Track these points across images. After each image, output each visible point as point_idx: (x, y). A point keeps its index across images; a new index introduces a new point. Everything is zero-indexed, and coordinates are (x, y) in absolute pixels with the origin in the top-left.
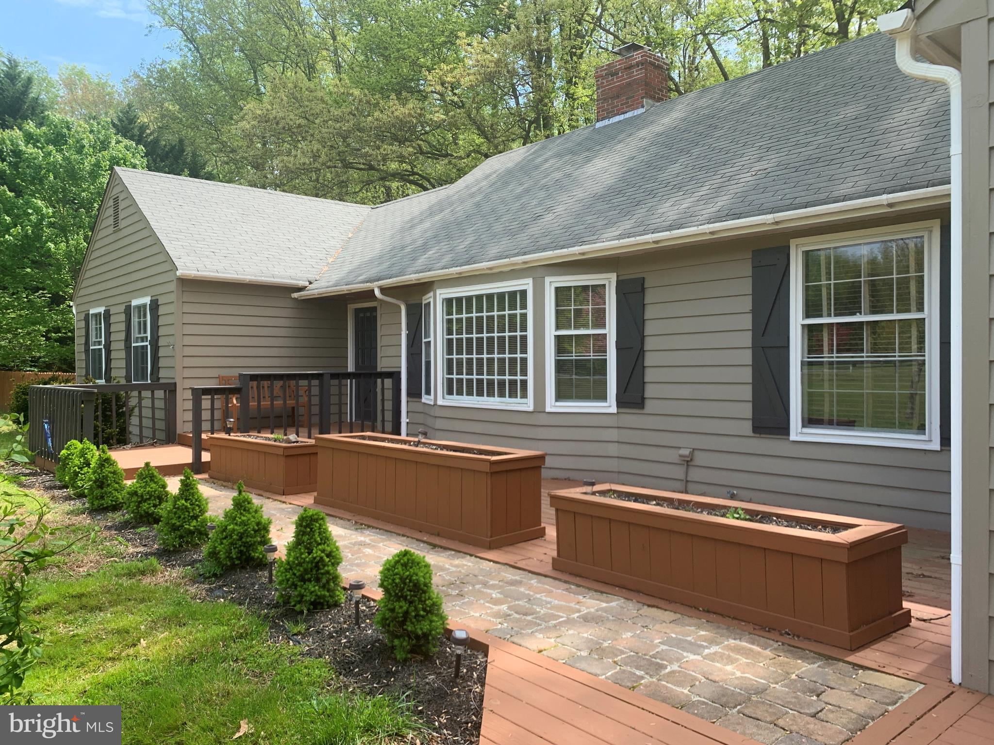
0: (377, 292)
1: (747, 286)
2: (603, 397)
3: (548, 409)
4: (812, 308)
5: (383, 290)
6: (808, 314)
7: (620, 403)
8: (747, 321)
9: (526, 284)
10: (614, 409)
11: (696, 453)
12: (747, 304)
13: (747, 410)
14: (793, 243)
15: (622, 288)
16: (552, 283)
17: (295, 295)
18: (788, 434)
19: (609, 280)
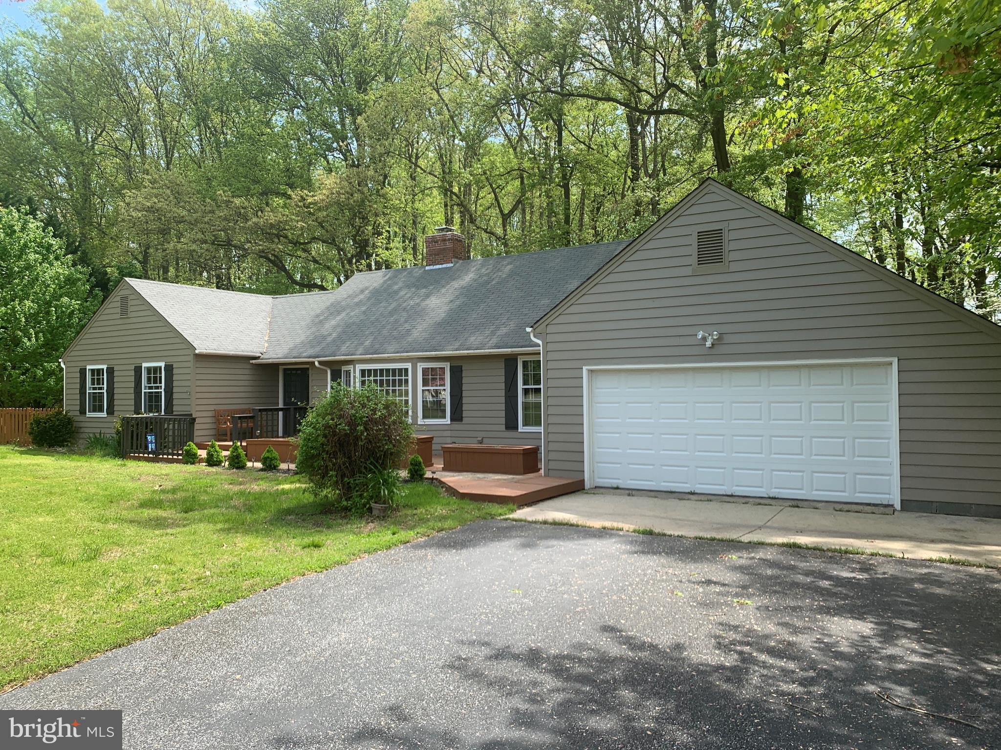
0: (317, 364)
1: (503, 372)
2: (444, 417)
3: (419, 423)
4: (525, 382)
5: (320, 362)
6: (524, 384)
7: (452, 420)
8: (503, 386)
9: (409, 366)
10: (449, 422)
11: (484, 439)
12: (503, 379)
13: (503, 421)
14: (519, 357)
15: (452, 369)
16: (421, 366)
17: (254, 361)
18: (517, 429)
19: (447, 366)
